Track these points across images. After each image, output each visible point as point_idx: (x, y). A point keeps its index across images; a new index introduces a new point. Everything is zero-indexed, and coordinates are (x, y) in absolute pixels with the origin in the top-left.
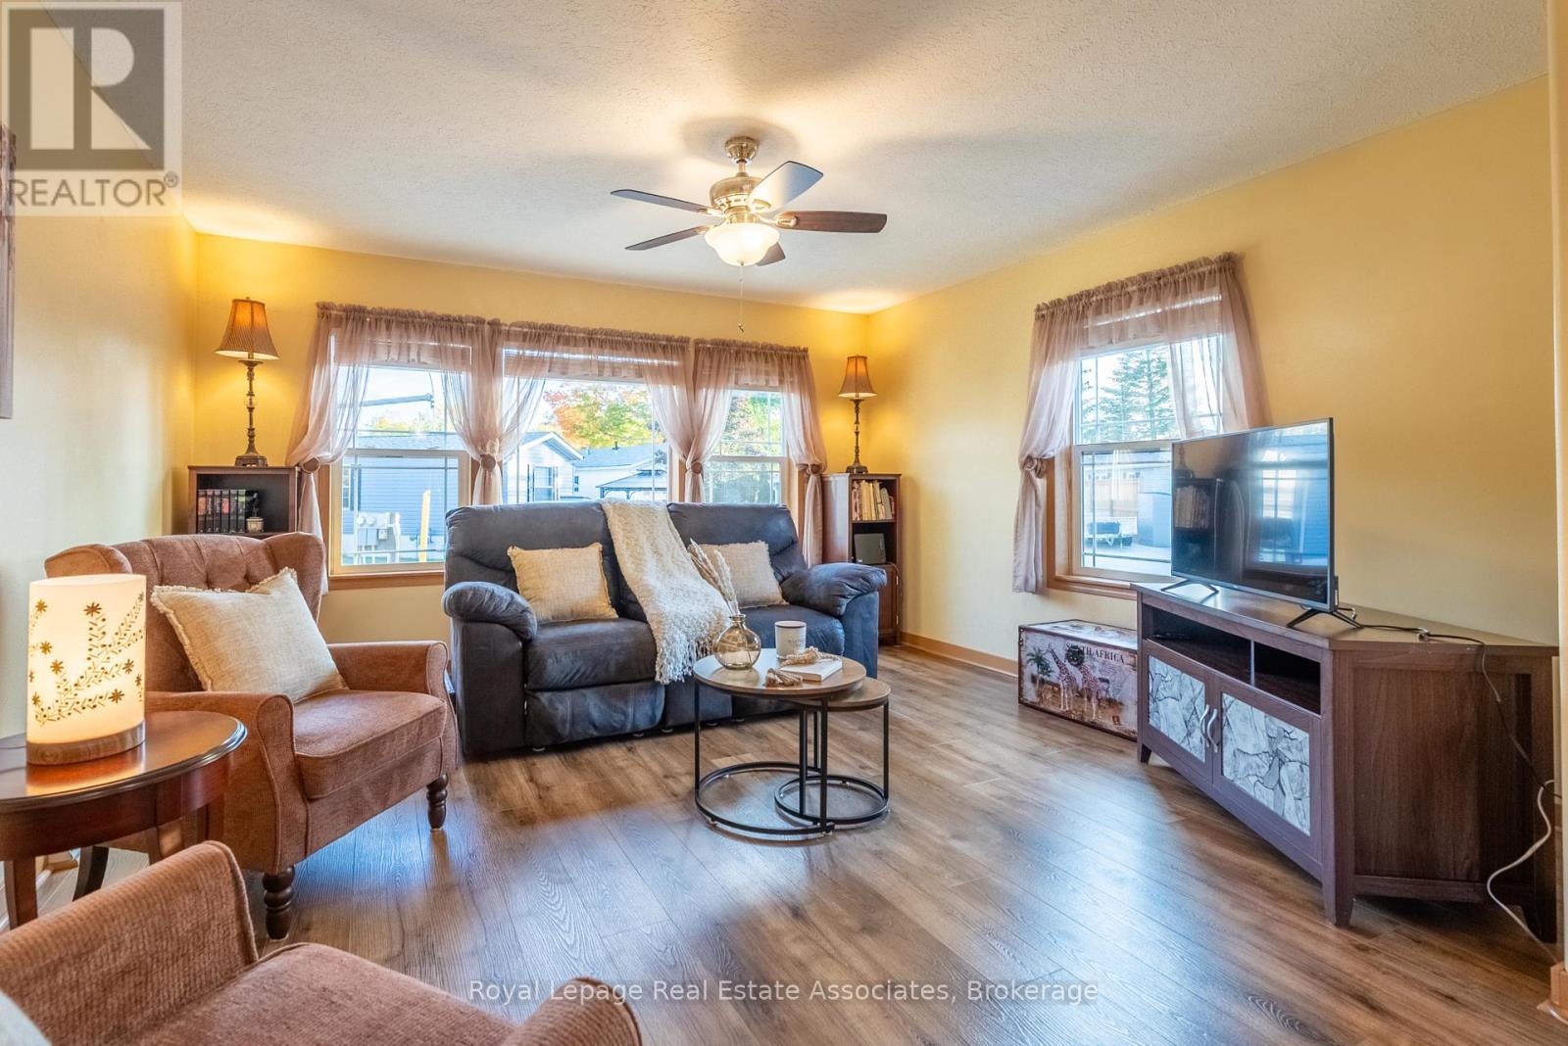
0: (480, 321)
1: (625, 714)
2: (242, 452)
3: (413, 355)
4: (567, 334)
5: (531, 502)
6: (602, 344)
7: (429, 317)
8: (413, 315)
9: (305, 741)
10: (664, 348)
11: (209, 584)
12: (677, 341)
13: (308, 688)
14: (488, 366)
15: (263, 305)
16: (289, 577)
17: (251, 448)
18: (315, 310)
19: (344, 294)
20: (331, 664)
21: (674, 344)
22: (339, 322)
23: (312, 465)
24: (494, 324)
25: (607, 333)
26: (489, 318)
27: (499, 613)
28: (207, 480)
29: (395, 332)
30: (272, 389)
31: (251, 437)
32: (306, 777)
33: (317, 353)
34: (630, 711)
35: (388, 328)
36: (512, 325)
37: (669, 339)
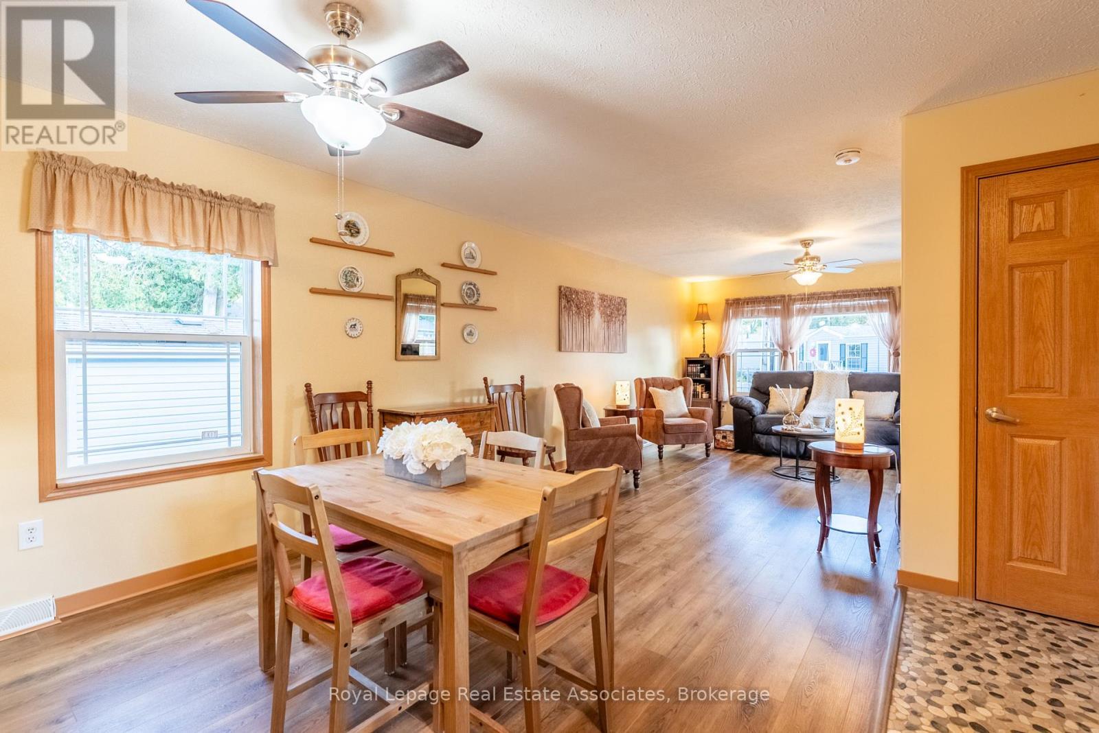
0: (784, 296)
1: (786, 447)
2: (702, 352)
3: (756, 314)
4: (822, 295)
5: (795, 370)
6: (840, 297)
7: (762, 298)
8: (756, 298)
9: (666, 421)
10: (877, 293)
11: (664, 388)
12: (886, 289)
13: (679, 415)
14: (786, 313)
15: (706, 304)
16: (681, 389)
17: (704, 351)
18: (724, 302)
19: (733, 295)
20: (687, 411)
21: (883, 291)
22: (731, 305)
23: (723, 356)
24: (790, 296)
25: (843, 292)
26: (787, 294)
27: (743, 405)
28: (691, 362)
29: (750, 305)
30: (711, 329)
31: (704, 347)
32: (665, 428)
33: (726, 317)
34: (788, 446)
35: (748, 304)
36: (798, 295)
37: (879, 289)
